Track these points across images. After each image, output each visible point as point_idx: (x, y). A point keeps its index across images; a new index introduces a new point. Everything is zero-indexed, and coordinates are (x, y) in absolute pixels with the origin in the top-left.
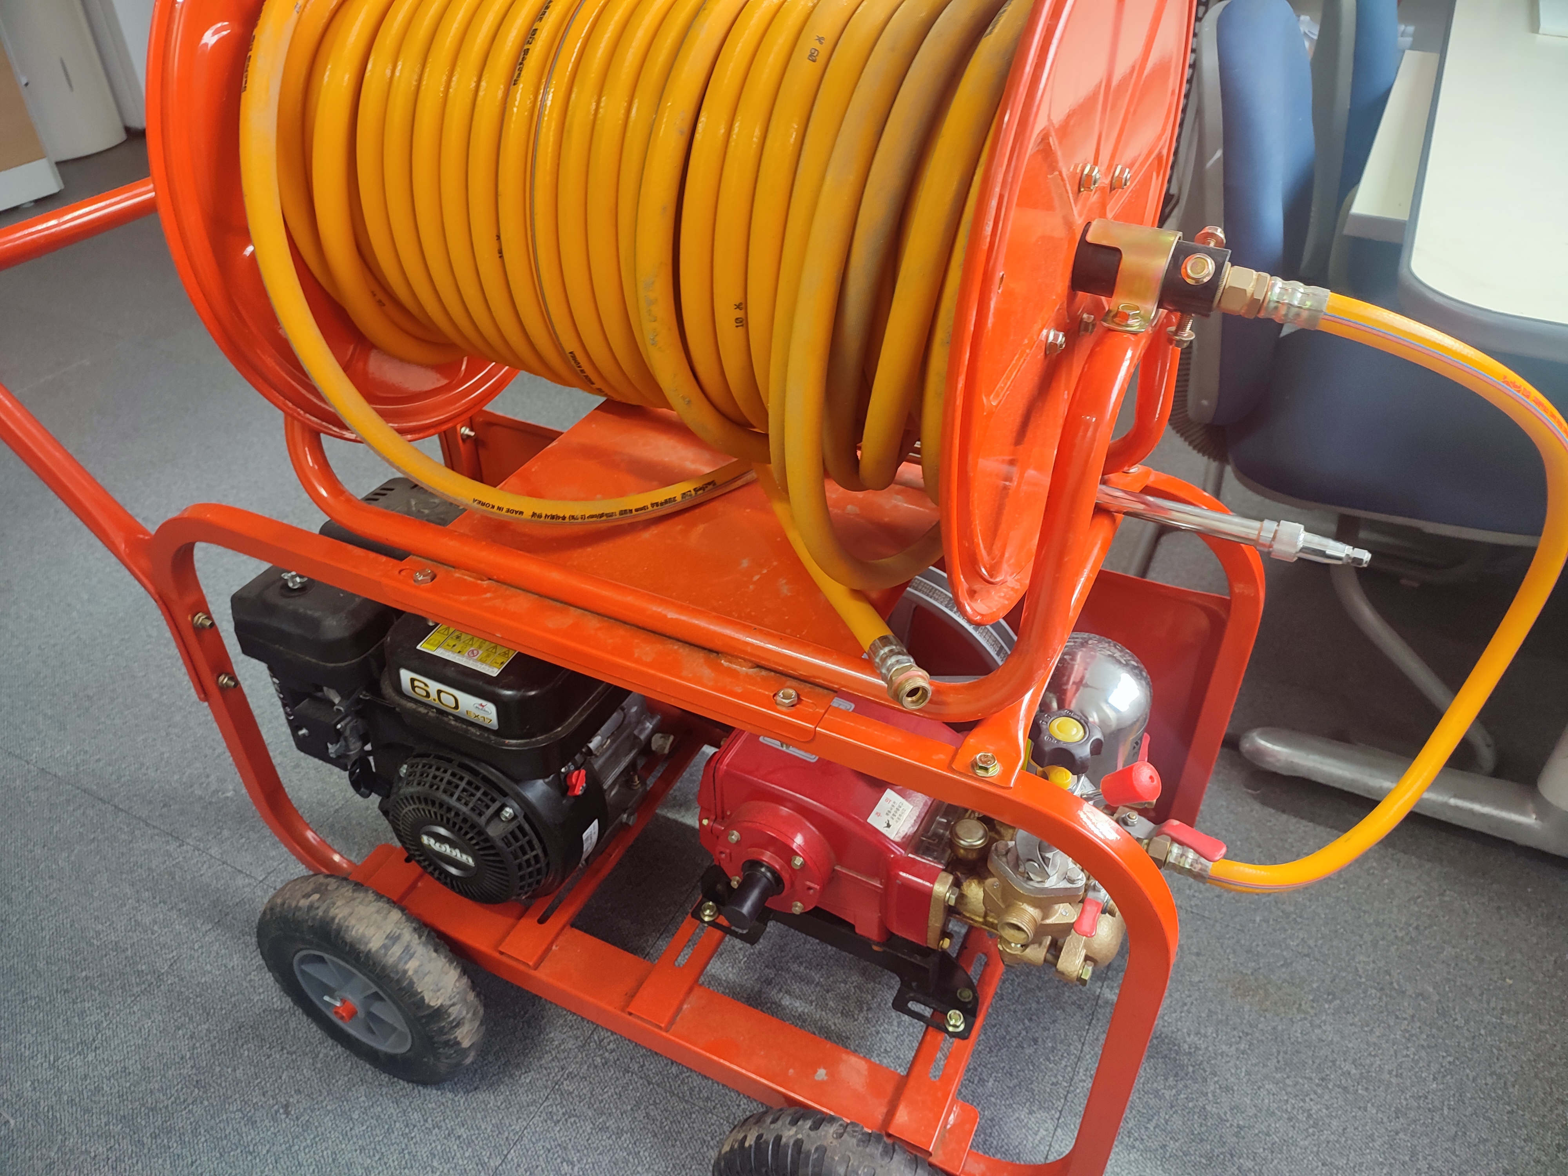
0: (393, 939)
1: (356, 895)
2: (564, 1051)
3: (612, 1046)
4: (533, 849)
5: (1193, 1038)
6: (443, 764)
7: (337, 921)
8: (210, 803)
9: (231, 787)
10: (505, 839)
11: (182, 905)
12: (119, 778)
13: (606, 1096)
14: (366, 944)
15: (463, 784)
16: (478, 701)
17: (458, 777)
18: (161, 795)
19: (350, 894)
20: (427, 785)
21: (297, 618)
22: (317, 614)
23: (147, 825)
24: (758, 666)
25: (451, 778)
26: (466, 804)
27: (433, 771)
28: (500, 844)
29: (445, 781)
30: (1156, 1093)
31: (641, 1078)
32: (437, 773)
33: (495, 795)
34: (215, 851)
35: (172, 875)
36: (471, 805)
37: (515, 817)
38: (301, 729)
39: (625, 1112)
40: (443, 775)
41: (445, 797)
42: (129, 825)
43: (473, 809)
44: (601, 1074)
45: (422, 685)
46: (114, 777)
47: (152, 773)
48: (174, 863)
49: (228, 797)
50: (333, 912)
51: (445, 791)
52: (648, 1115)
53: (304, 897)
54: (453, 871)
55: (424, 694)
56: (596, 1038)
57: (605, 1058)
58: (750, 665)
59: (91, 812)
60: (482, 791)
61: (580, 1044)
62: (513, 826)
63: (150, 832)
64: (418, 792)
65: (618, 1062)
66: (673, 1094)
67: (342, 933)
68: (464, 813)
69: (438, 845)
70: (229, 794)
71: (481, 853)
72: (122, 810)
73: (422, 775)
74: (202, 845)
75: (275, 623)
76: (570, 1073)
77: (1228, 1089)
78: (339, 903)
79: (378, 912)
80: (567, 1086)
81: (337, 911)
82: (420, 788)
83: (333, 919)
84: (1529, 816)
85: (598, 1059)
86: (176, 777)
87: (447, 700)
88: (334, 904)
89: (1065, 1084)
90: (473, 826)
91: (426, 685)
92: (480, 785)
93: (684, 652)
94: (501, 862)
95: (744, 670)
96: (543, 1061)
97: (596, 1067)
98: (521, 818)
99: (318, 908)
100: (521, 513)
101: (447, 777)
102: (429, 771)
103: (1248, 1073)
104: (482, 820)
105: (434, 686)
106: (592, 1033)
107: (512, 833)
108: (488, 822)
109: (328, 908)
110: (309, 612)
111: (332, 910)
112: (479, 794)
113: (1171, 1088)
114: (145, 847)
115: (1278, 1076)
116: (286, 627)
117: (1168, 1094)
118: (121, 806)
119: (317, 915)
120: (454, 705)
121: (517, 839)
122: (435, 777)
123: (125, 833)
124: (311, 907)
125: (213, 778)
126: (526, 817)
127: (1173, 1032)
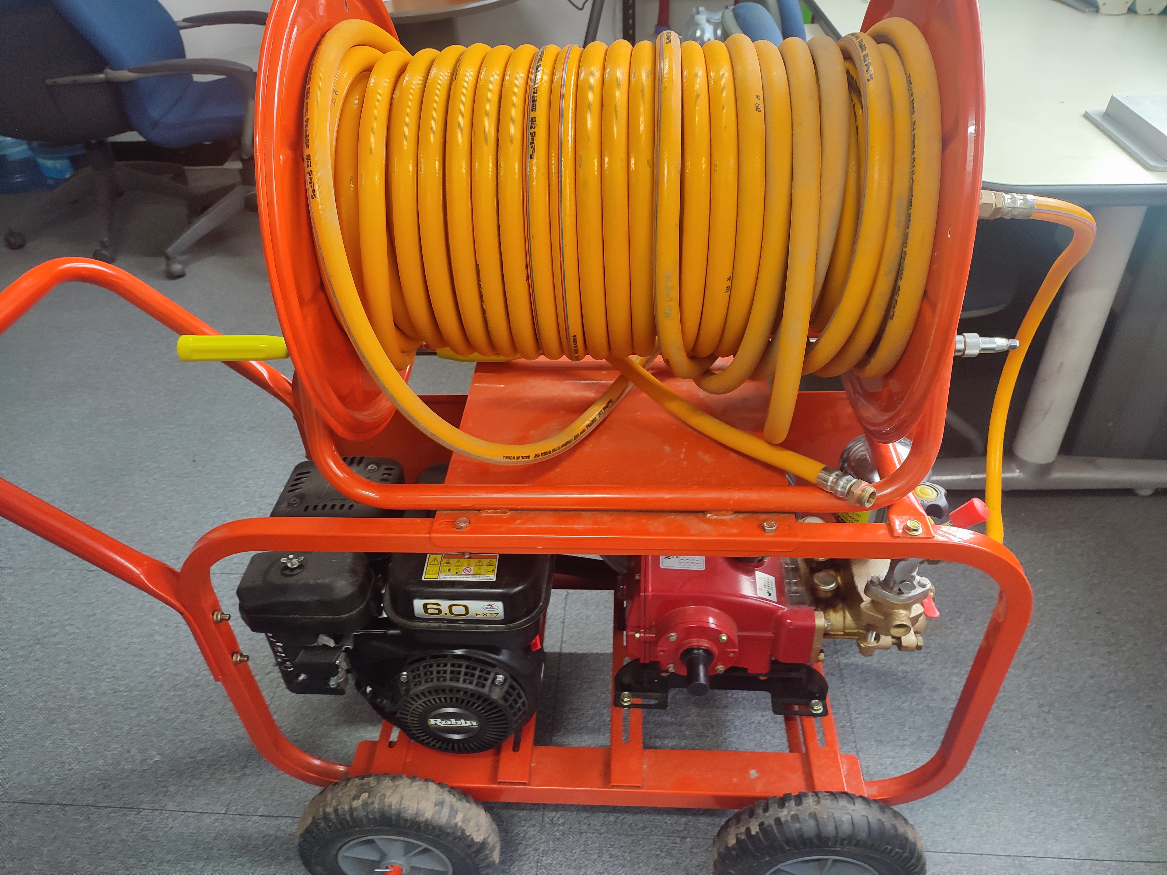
0: (440, 804)
1: (397, 783)
2: (530, 838)
3: (561, 821)
4: (521, 698)
5: (901, 668)
6: (442, 661)
7: (393, 807)
8: (144, 771)
9: (154, 753)
10: (505, 699)
11: (169, 857)
12: (48, 780)
13: (576, 856)
14: (423, 815)
15: (463, 670)
16: (486, 603)
17: (457, 665)
18: (96, 780)
19: (391, 784)
20: (435, 680)
21: (308, 588)
22: (327, 581)
23: (98, 807)
24: (736, 512)
25: (452, 669)
26: (471, 683)
27: (435, 669)
28: (502, 702)
29: (448, 672)
30: (899, 708)
31: (593, 833)
32: (440, 669)
33: (489, 669)
34: (171, 806)
35: (145, 838)
36: (475, 682)
37: (505, 680)
38: (299, 676)
39: (595, 860)
40: (445, 668)
41: (453, 684)
42: (81, 814)
43: (477, 685)
44: (565, 842)
45: (435, 606)
46: (43, 782)
47: (76, 767)
48: (141, 828)
49: (156, 761)
50: (387, 801)
51: (451, 680)
52: (611, 856)
53: (354, 799)
54: (456, 737)
55: (436, 611)
56: (547, 820)
57: (561, 831)
58: (731, 513)
59: (39, 817)
60: (479, 669)
61: (539, 828)
62: (506, 687)
63: (104, 812)
64: (429, 687)
65: (571, 830)
66: (620, 835)
67: (402, 815)
68: (472, 690)
69: (443, 722)
70: (157, 758)
71: (486, 714)
72: (67, 805)
73: (425, 674)
74: (157, 805)
75: (290, 598)
76: (543, 851)
77: (934, 690)
78: (388, 794)
79: (420, 789)
80: (546, 861)
81: (390, 800)
82: (429, 685)
83: (390, 806)
84: (1015, 472)
85: (557, 834)
86: (101, 762)
87: (459, 610)
88: (385, 795)
89: (849, 724)
90: (479, 697)
91: (438, 605)
92: (475, 665)
93: (680, 518)
94: (503, 715)
95: (729, 517)
96: (520, 852)
97: (558, 839)
98: (509, 680)
99: (373, 803)
100: (529, 457)
101: (449, 668)
102: (431, 669)
103: (940, 676)
104: (486, 690)
105: (445, 604)
106: (543, 818)
107: (507, 692)
108: (490, 690)
109: (382, 801)
110: (320, 581)
111: (386, 800)
112: (477, 673)
113: (904, 702)
114: (107, 826)
115: (956, 671)
116: (302, 598)
117: (905, 705)
118: (64, 803)
119: (375, 808)
120: (464, 612)
121: (511, 695)
122: (438, 672)
123: (81, 822)
124: (365, 804)
125: (134, 751)
126: (512, 677)
127: (889, 668)
